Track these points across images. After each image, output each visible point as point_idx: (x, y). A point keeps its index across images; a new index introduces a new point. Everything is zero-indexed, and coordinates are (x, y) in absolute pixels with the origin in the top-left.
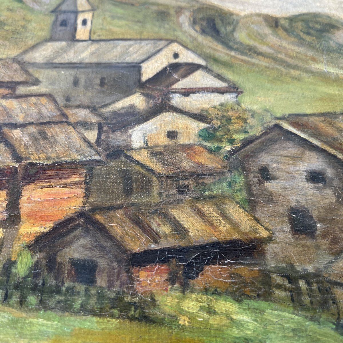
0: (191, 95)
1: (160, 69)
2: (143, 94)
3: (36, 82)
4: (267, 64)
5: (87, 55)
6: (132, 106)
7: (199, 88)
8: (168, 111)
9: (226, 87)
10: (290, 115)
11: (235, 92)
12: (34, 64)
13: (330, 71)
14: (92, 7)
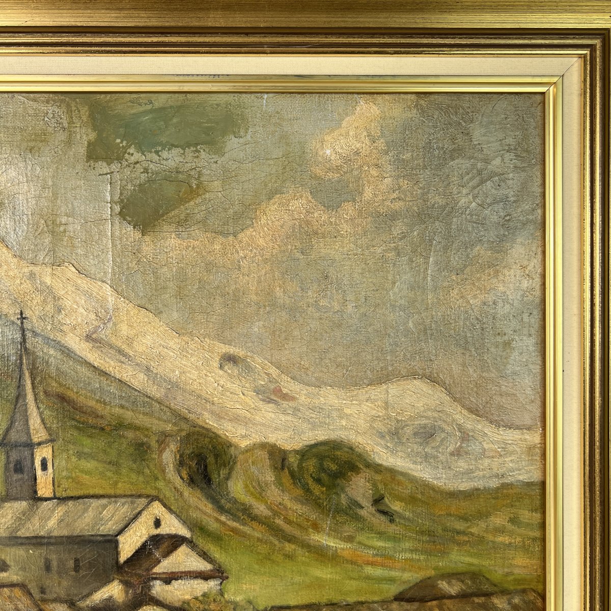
0: (173, 582)
1: (139, 544)
2: (121, 581)
3: (4, 567)
4: (260, 536)
5: (54, 524)
6: (110, 598)
7: (182, 572)
8: (149, 604)
9: (211, 571)
10: (273, 607)
11: (220, 578)
13: (329, 544)
14: (50, 435)
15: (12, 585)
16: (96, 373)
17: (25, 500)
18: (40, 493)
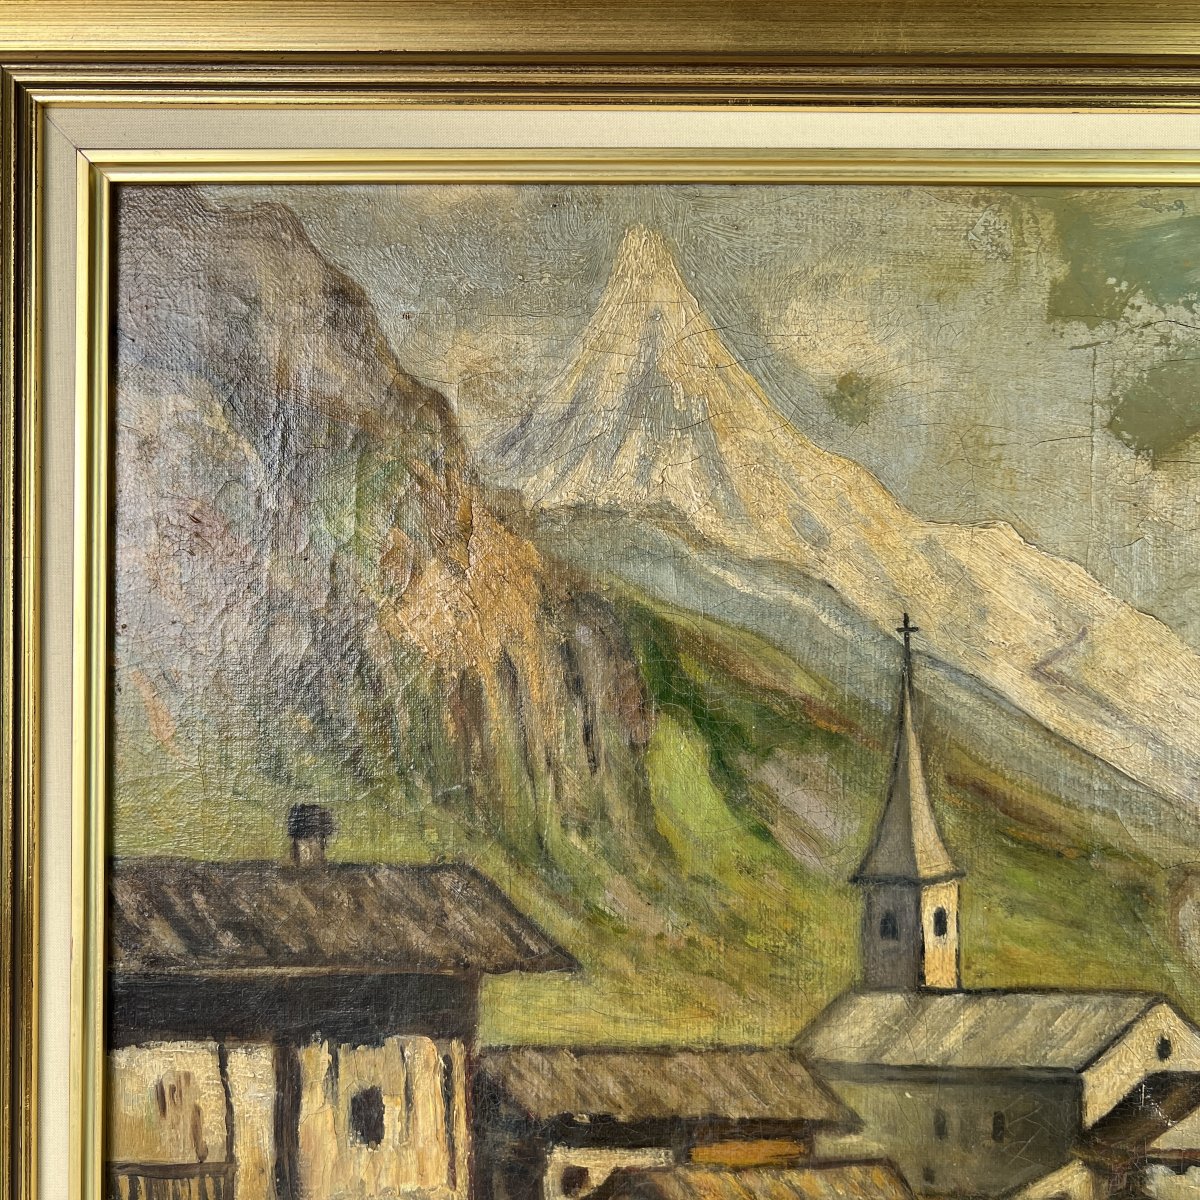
0: (1192, 1169)
1: (1126, 1090)
2: (1086, 1164)
3: (853, 1124)
5: (957, 1041)
12: (838, 1068)
14: (955, 862)
15: (868, 1161)
16: (1050, 741)
17: (899, 992)
18: (931, 980)
